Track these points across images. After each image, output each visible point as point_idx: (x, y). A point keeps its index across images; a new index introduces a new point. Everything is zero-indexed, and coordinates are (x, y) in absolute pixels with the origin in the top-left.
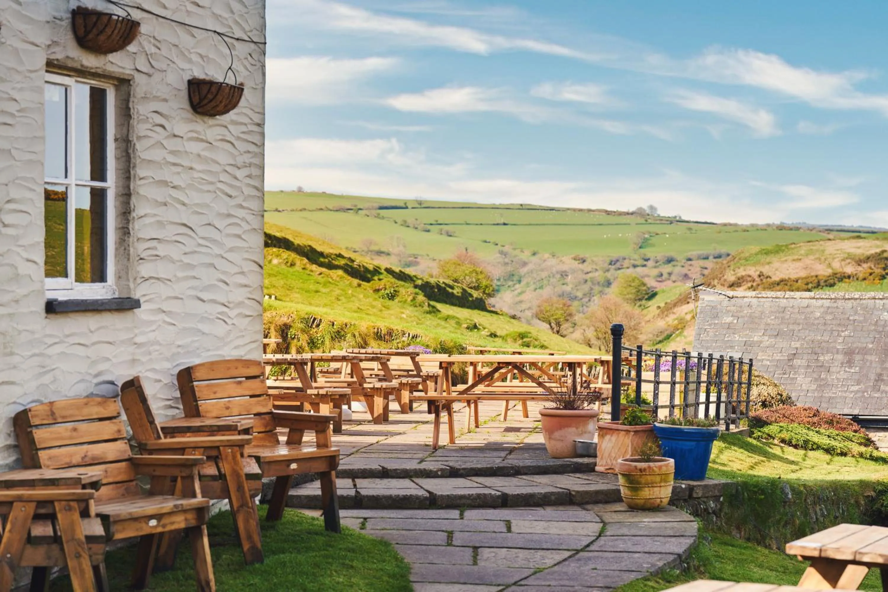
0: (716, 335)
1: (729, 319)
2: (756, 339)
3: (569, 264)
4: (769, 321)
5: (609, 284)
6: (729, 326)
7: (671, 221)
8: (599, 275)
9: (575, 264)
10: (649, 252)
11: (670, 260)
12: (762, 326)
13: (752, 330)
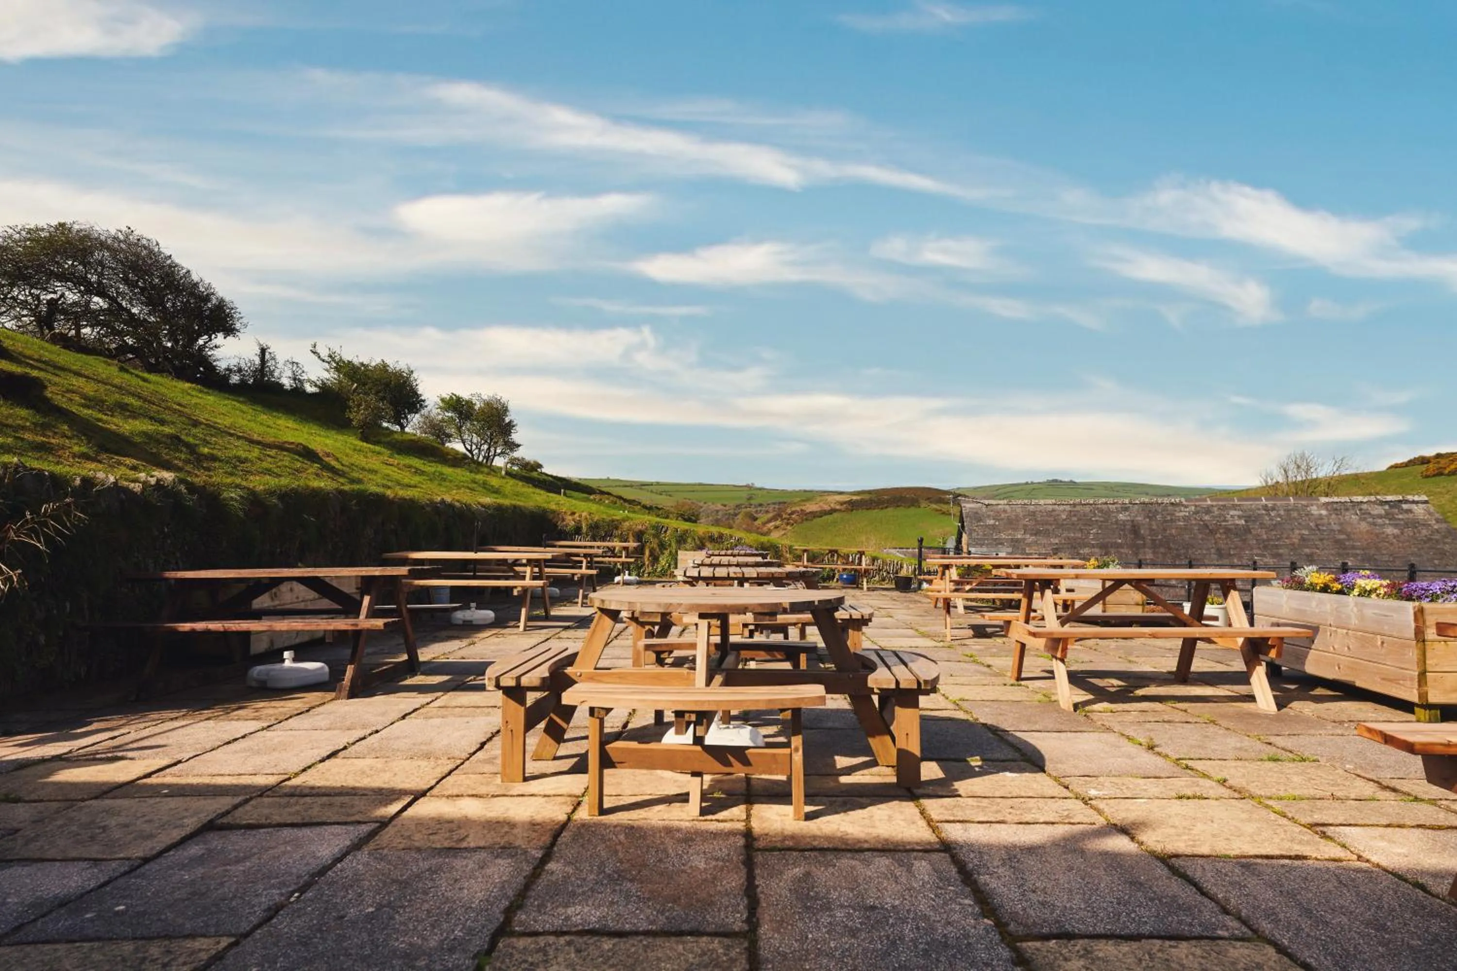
0: (985, 535)
1: (992, 522)
2: (1019, 537)
3: (719, 507)
4: (1025, 523)
5: (736, 515)
6: (994, 527)
7: (760, 489)
8: (732, 512)
9: (722, 507)
10: (752, 502)
11: (761, 505)
12: (1021, 526)
13: (1015, 530)
